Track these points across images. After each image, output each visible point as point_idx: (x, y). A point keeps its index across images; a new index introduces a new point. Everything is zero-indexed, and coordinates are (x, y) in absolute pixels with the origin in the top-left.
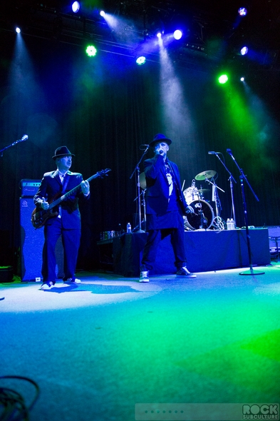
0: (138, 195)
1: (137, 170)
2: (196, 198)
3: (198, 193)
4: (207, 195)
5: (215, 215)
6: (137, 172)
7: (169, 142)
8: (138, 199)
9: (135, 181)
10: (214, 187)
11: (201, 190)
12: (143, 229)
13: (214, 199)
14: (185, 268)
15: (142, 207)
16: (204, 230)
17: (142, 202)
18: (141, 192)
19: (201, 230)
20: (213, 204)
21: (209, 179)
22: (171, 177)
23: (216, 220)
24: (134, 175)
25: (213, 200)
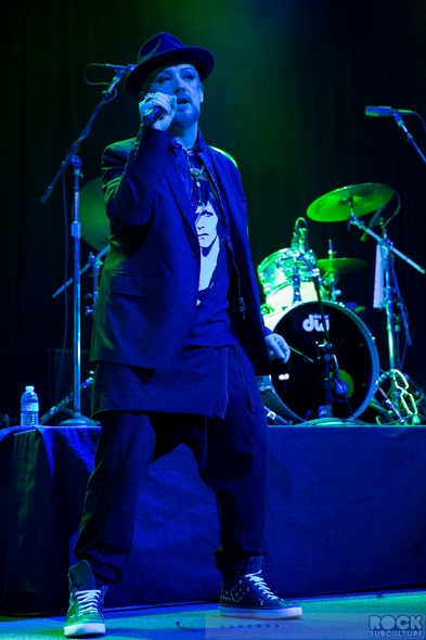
0: (71, 274)
1: (71, 167)
2: (309, 294)
3: (316, 272)
4: (355, 284)
5: (385, 366)
6: (71, 177)
7: (203, 64)
8: (71, 289)
9: (61, 213)
10: (382, 252)
11: (330, 263)
12: (86, 412)
13: (380, 299)
14: (257, 579)
15: (87, 322)
16: (336, 423)
17: (87, 302)
18: (84, 260)
19: (328, 422)
20: (376, 319)
21: (365, 219)
22: (214, 219)
23: (387, 384)
24: (58, 187)
25: (377, 304)
